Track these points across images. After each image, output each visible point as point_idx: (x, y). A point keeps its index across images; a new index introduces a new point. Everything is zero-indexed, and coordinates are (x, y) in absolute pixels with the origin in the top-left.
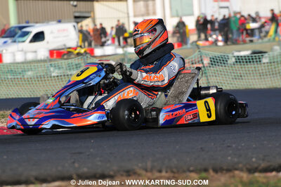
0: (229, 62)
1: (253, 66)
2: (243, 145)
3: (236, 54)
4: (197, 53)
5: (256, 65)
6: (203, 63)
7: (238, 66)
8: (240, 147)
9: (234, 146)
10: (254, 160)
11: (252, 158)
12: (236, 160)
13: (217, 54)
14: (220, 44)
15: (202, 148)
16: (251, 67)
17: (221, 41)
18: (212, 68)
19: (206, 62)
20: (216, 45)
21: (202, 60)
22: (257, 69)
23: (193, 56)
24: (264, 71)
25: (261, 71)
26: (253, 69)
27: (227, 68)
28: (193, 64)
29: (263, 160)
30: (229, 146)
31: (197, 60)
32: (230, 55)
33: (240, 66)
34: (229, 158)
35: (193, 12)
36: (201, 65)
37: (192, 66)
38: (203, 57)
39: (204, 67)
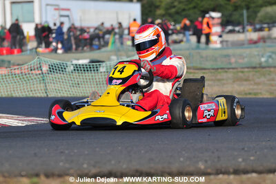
0: (67, 70)
1: (90, 75)
2: (76, 151)
3: (75, 62)
4: (36, 59)
5: (93, 74)
6: (41, 70)
7: (76, 74)
8: (72, 154)
9: (67, 152)
10: (85, 166)
11: (83, 164)
12: (67, 165)
13: (56, 61)
14: (60, 51)
15: (35, 154)
16: (88, 75)
18: (50, 75)
19: (45, 69)
20: (56, 52)
21: (40, 67)
22: (94, 77)
23: (32, 62)
24: (101, 80)
25: (98, 80)
26: (91, 77)
27: (65, 75)
28: (31, 70)
29: (94, 166)
30: (62, 152)
31: (36, 67)
32: (69, 63)
33: (77, 74)
34: (61, 164)
35: (34, 19)
36: (40, 72)
37: (30, 72)
38: (41, 64)
39: (42, 73)
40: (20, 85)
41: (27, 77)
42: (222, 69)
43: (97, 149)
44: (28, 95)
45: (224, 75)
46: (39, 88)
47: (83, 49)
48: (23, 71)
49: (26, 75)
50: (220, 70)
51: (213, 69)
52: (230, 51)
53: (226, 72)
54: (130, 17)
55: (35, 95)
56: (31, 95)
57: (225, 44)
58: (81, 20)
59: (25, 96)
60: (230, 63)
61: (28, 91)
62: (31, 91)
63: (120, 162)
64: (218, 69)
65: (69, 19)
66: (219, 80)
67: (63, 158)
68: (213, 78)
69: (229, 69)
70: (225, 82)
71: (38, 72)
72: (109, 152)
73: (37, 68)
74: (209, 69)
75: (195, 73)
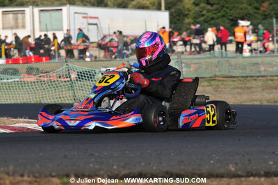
0: (95, 77)
4: (65, 66)
6: (70, 77)
8: (102, 156)
9: (96, 154)
11: (113, 165)
12: (97, 167)
13: (86, 69)
15: (65, 156)
17: (89, 57)
18: (79, 82)
19: (73, 76)
21: (69, 74)
23: (61, 69)
27: (94, 82)
28: (60, 77)
29: (124, 167)
30: (91, 155)
31: (64, 74)
32: (97, 71)
35: (62, 27)
36: (69, 79)
37: (59, 79)
38: (70, 71)
39: (71, 80)
40: (48, 91)
41: (56, 84)
42: (251, 77)
43: (127, 152)
44: (57, 102)
45: (254, 83)
46: (68, 95)
47: (111, 57)
48: (52, 78)
49: (54, 81)
50: (249, 78)
51: (242, 77)
52: (259, 60)
53: (256, 80)
54: (158, 26)
55: (64, 102)
56: (60, 102)
57: (254, 51)
58: (109, 28)
59: (53, 103)
60: (260, 72)
61: (57, 98)
62: (60, 98)
63: (150, 164)
64: (247, 77)
65: (98, 27)
66: (248, 88)
67: (93, 160)
68: (242, 86)
69: (258, 77)
70: (254, 90)
71: (66, 80)
72: (138, 154)
73: (66, 75)
74: (238, 77)
75: (223, 81)
